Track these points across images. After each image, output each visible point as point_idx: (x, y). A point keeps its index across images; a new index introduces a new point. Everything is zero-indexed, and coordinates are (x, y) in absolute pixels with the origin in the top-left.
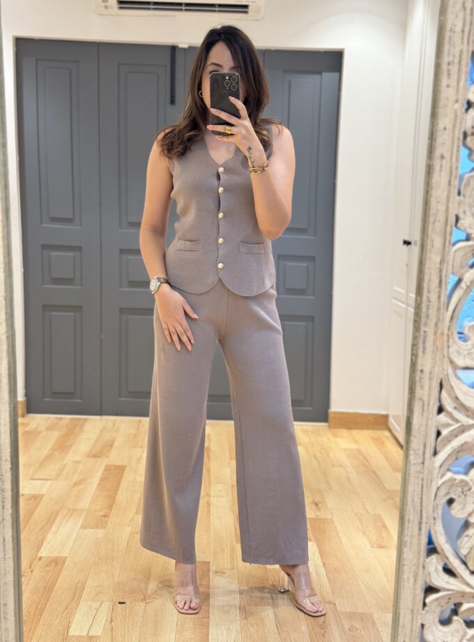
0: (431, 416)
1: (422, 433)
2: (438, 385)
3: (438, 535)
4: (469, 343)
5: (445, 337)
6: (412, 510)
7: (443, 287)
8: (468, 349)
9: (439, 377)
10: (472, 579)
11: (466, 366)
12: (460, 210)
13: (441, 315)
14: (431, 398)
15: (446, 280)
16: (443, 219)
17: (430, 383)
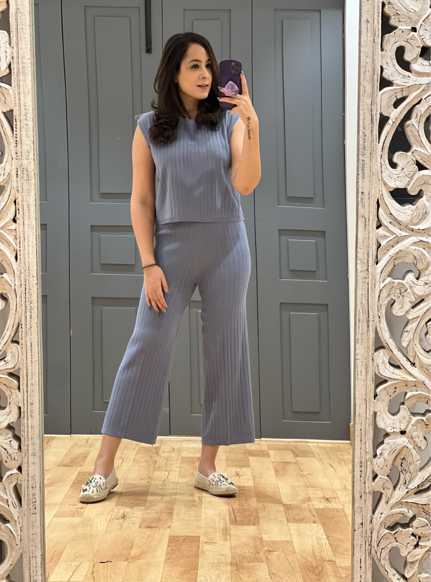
0: (371, 230)
1: (366, 245)
2: (376, 203)
3: (383, 331)
4: (399, 168)
5: (379, 164)
6: (361, 311)
7: (374, 124)
8: (397, 174)
9: (376, 197)
10: (413, 369)
11: (397, 187)
12: (383, 61)
13: (375, 146)
14: (371, 214)
15: (376, 117)
16: (371, 70)
17: (369, 202)
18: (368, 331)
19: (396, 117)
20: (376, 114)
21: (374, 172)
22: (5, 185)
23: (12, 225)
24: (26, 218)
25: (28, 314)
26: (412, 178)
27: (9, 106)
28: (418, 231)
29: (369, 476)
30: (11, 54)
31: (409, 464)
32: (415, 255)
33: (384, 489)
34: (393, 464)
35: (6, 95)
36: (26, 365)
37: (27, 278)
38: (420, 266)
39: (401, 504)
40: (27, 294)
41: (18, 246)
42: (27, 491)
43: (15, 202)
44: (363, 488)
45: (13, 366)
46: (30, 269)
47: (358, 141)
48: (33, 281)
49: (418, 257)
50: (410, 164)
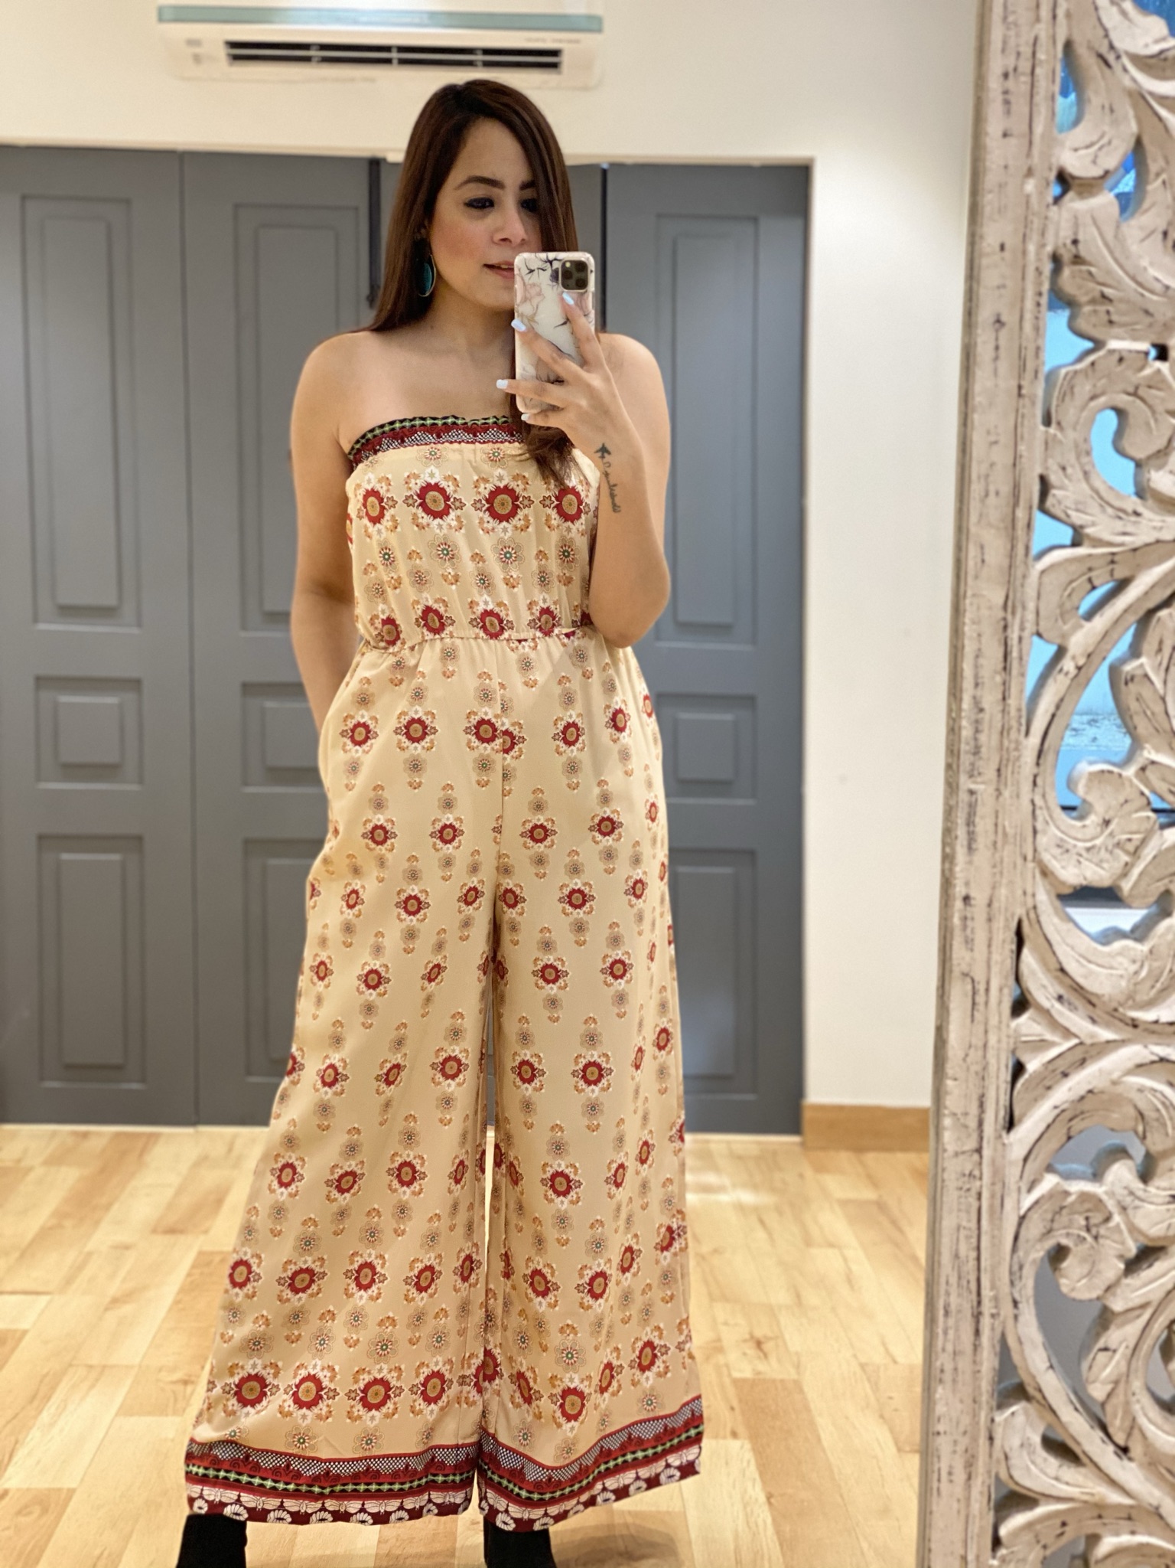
0: (994, 1021)
1: (974, 1068)
2: (1013, 935)
3: (1028, 1347)
5: (1026, 807)
7: (1015, 672)
8: (1088, 837)
9: (1013, 915)
10: (1123, 1467)
11: (1084, 883)
12: (1050, 462)
13: (1013, 746)
14: (995, 969)
15: (1020, 651)
16: (1006, 489)
17: (990, 931)
18: (976, 1347)
19: (1090, 650)
20: (1020, 639)
21: (1010, 831)
26: (1136, 853)
28: (1155, 1027)
32: (1142, 1105)
38: (1157, 1143)
49: (1150, 1114)
50: (1127, 807)
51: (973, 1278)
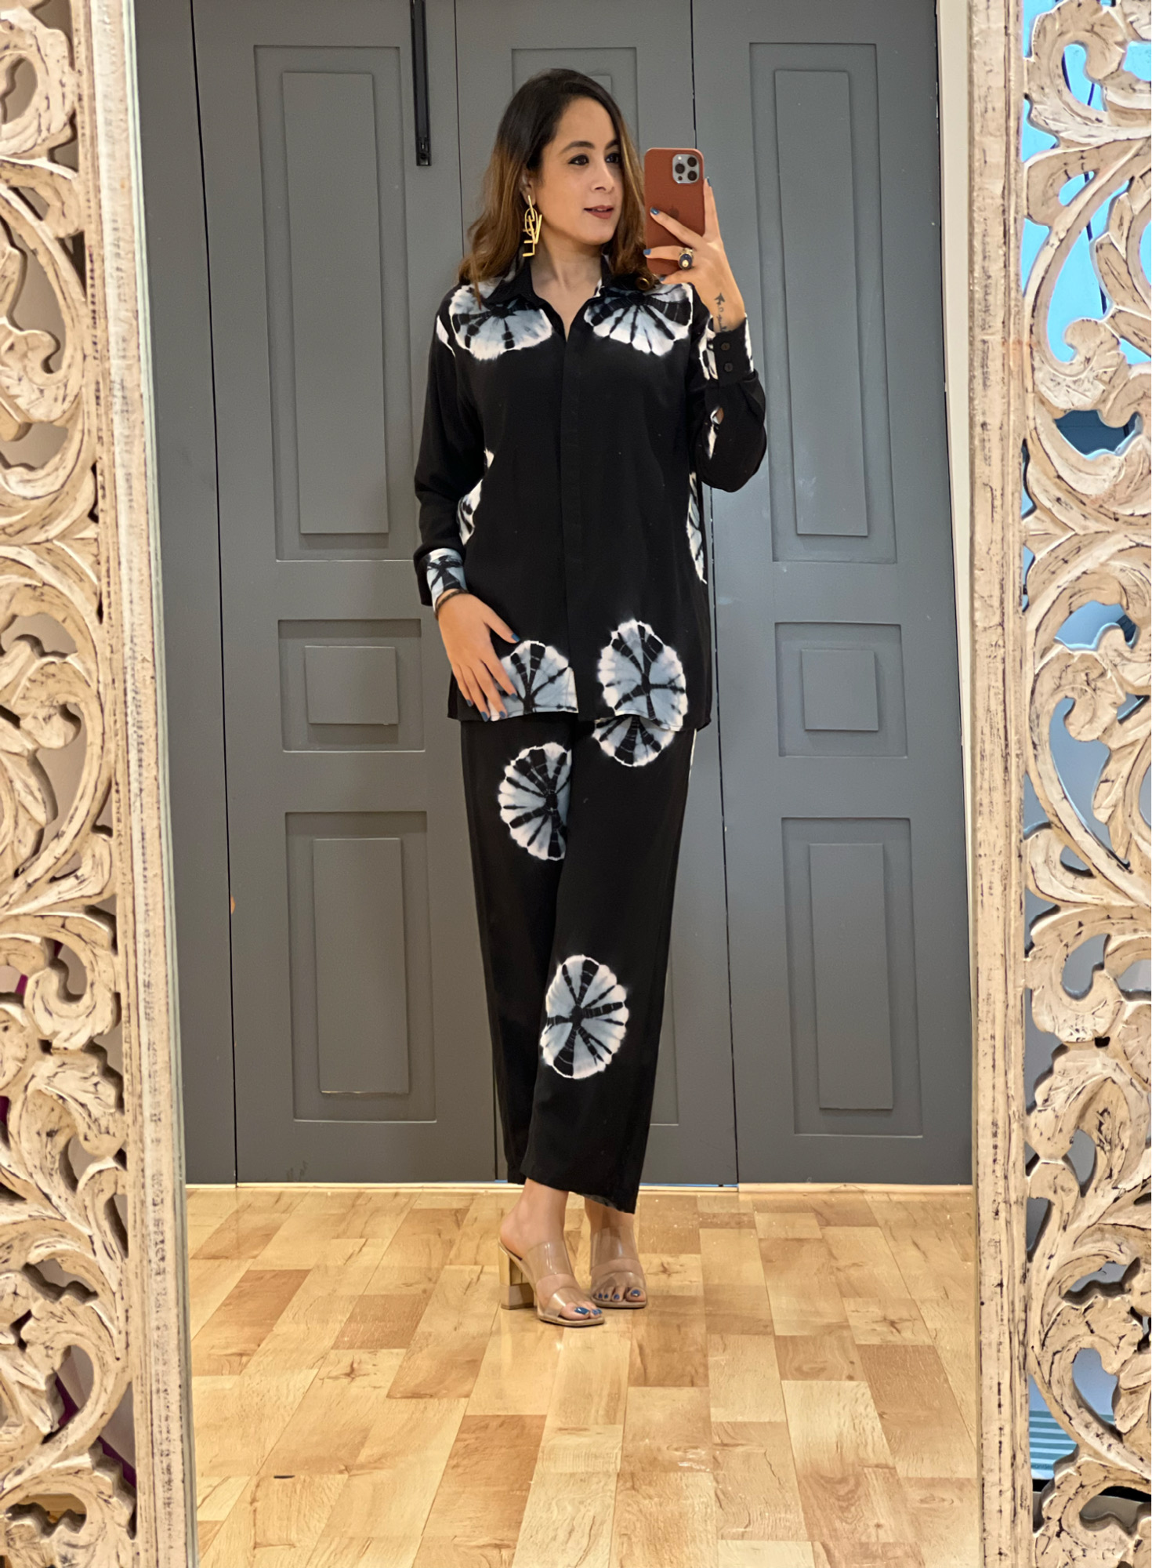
0: (1009, 521)
1: (995, 559)
2: (1020, 452)
3: (1046, 782)
4: (1078, 359)
5: (1026, 350)
6: (987, 730)
7: (1012, 245)
8: (1074, 372)
9: (1020, 435)
10: (1125, 877)
11: (1074, 408)
12: (1032, 83)
13: (1014, 304)
14: (1009, 479)
15: (1016, 228)
16: (1000, 105)
17: (1003, 448)
18: (1006, 782)
19: (1068, 226)
20: (1017, 220)
21: (1015, 369)
22: (68, 426)
23: (85, 528)
24: (122, 506)
25: (133, 756)
26: (1110, 382)
27: (72, 223)
28: (1132, 519)
29: (1016, 1159)
30: (75, 88)
31: (1118, 1124)
32: (1125, 582)
33: (1055, 1192)
34: (1077, 1127)
35: (64, 192)
36: (131, 888)
37: (128, 663)
38: (1137, 611)
39: (1101, 1230)
40: (129, 704)
41: (104, 580)
42: (141, 1212)
43: (94, 469)
44: (1001, 1190)
45: (97, 890)
46: (135, 640)
47: (971, 292)
48: (145, 673)
49: (1131, 589)
50: (1105, 347)
51: (1001, 726)
